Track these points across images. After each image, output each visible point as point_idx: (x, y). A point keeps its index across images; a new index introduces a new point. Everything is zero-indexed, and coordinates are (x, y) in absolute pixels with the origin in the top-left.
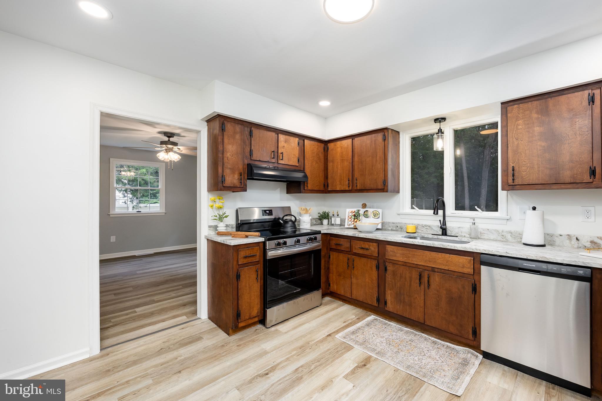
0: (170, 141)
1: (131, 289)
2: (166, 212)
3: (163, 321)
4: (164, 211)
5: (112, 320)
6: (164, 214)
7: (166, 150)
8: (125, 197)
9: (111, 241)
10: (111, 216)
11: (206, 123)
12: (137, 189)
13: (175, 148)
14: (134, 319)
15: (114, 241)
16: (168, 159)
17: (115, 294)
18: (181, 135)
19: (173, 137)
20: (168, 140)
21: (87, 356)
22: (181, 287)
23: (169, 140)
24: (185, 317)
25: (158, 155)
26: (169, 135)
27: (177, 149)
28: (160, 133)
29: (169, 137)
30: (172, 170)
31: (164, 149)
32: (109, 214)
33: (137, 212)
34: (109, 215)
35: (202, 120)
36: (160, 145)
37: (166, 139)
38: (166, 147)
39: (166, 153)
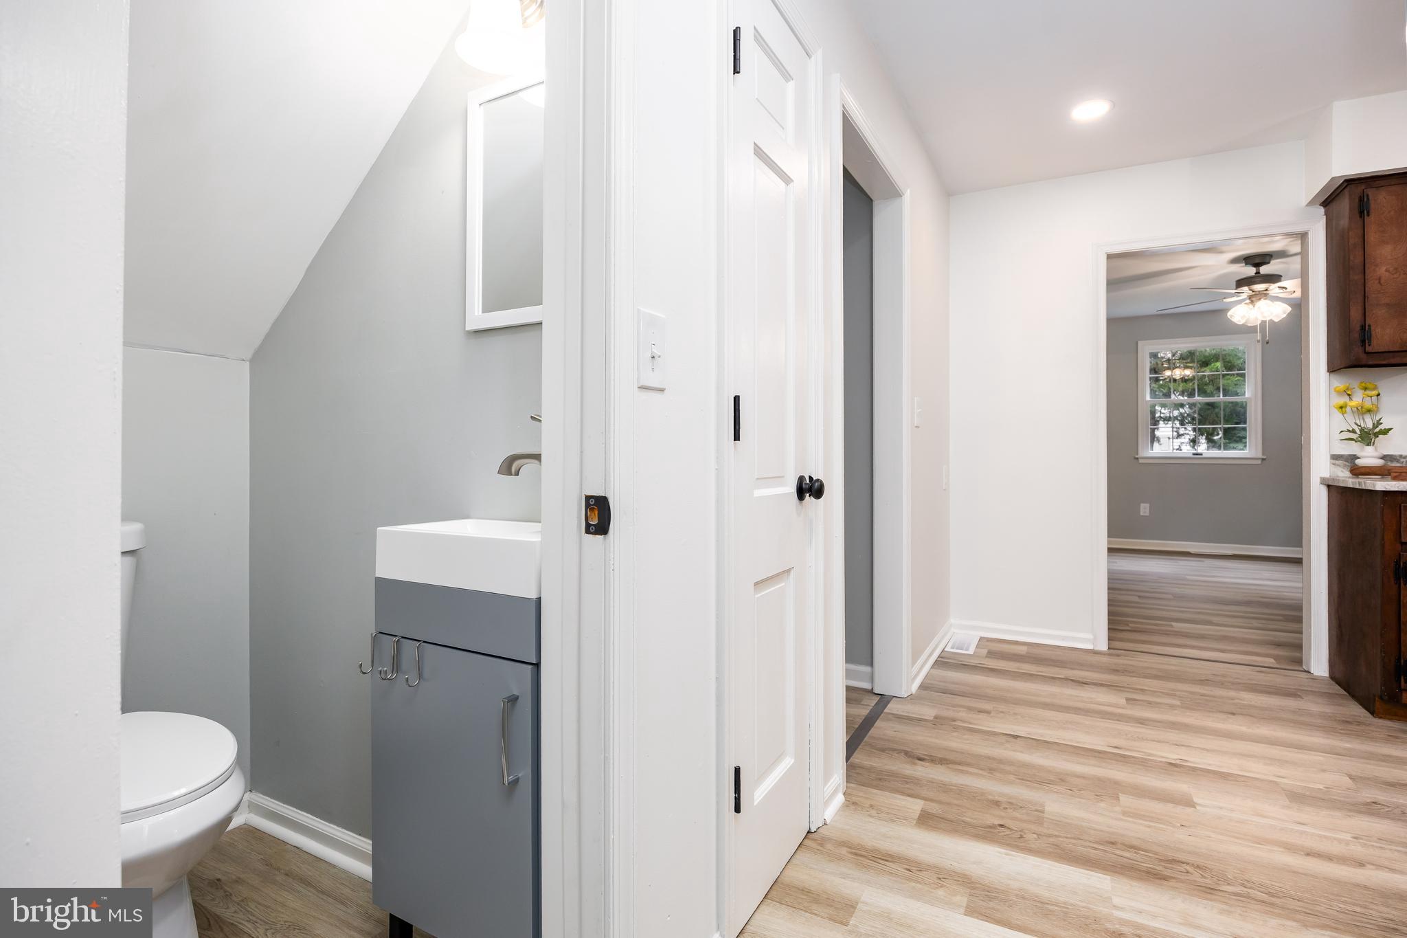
0: (1261, 273)
1: (1170, 596)
2: (1265, 457)
3: (1223, 651)
4: (1260, 455)
5: (1130, 625)
6: (1259, 462)
7: (1250, 297)
8: (1179, 436)
9: (1142, 514)
10: (1141, 461)
11: (1322, 210)
12: (1195, 401)
13: (1274, 288)
14: (1167, 634)
15: (1147, 514)
16: (1257, 319)
17: (1139, 597)
18: (1291, 253)
19: (1269, 263)
20: (1256, 273)
21: (1090, 647)
22: (1281, 618)
23: (1259, 273)
24: (1272, 660)
25: (1229, 314)
26: (1257, 261)
27: (1278, 290)
28: (1235, 261)
29: (1257, 265)
30: (1267, 343)
31: (1244, 296)
32: (1137, 456)
33: (1194, 454)
34: (1137, 458)
35: (1311, 203)
36: (1236, 289)
37: (1251, 271)
38: (1250, 290)
39: (1251, 306)
